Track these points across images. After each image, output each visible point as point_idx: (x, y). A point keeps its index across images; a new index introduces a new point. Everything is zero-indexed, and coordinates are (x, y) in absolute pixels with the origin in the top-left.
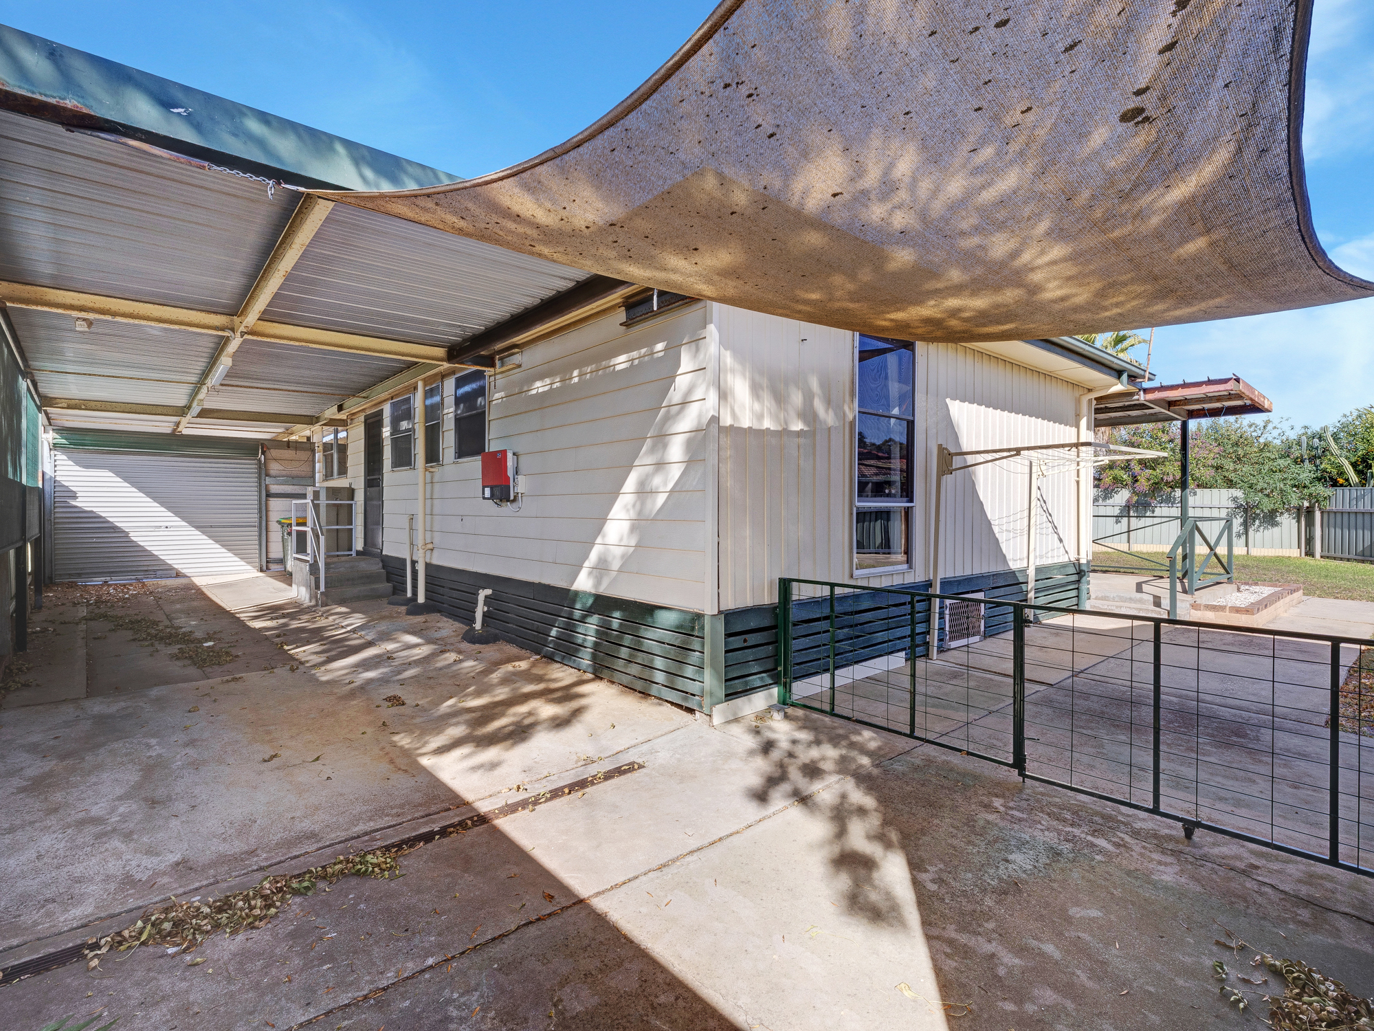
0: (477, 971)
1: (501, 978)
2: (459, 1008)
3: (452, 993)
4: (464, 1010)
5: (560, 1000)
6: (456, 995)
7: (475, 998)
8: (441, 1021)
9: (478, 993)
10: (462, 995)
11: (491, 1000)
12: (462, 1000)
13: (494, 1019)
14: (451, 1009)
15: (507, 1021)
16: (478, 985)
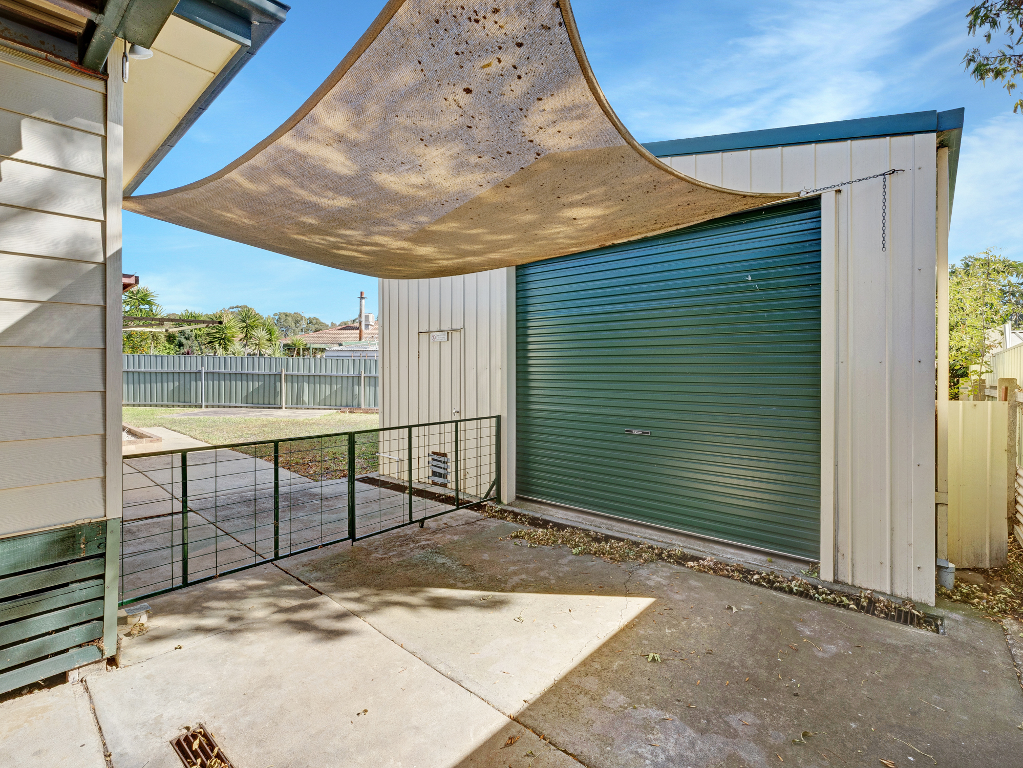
0: (619, 758)
1: (618, 742)
2: (657, 756)
3: (647, 765)
4: (656, 753)
5: (621, 707)
6: (648, 762)
7: (644, 750)
8: (673, 762)
9: (638, 750)
10: (645, 759)
11: (640, 741)
12: (649, 757)
13: (653, 734)
14: (660, 760)
15: (651, 727)
16: (631, 752)
